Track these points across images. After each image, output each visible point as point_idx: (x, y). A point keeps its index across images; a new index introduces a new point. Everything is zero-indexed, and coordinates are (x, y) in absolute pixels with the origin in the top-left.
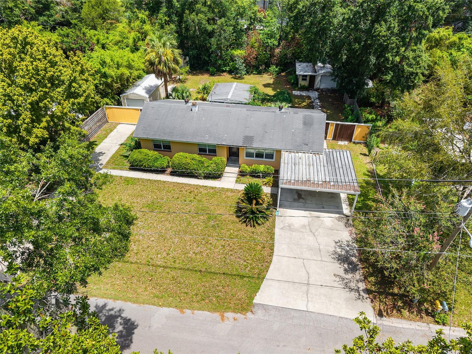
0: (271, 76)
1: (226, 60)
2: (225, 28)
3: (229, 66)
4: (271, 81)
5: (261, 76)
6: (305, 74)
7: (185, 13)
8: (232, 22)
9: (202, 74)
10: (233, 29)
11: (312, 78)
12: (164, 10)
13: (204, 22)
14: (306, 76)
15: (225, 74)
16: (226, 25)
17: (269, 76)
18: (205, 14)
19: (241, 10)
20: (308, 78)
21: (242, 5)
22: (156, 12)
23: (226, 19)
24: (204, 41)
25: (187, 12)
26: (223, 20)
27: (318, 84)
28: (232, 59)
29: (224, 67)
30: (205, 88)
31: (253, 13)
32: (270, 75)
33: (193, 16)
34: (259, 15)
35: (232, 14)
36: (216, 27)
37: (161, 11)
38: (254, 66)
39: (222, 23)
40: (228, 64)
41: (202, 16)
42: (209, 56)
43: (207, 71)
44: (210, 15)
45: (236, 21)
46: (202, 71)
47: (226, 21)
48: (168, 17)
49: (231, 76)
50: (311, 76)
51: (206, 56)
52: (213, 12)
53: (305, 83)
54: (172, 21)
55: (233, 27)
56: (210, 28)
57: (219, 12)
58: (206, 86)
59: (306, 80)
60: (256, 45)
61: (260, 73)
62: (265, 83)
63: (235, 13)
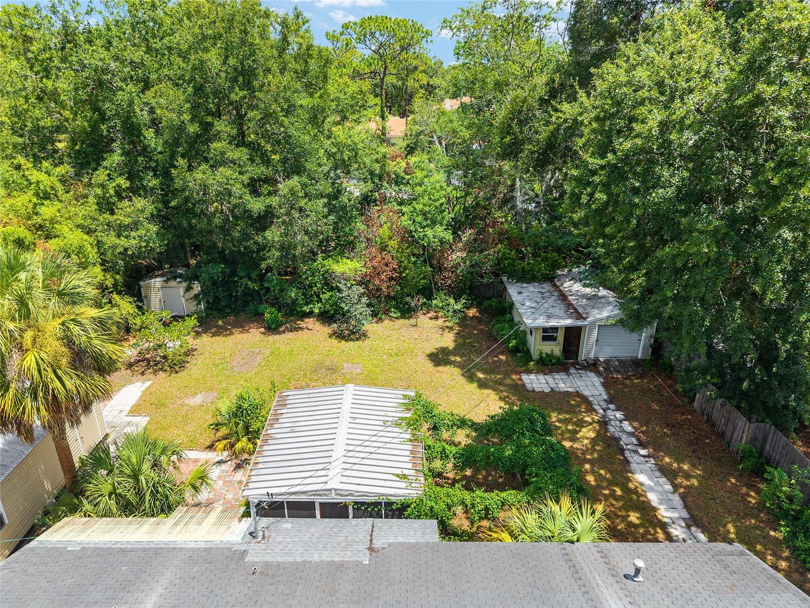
0: (440, 322)
1: (311, 287)
2: (302, 203)
3: (320, 300)
4: (448, 341)
5: (413, 321)
6: (553, 323)
7: (175, 167)
8: (324, 186)
9: (241, 325)
10: (325, 206)
11: (573, 336)
12: (116, 158)
13: (237, 189)
14: (555, 329)
15: (310, 322)
16: (306, 195)
17: (434, 322)
18: (239, 166)
19: (347, 155)
20: (560, 336)
21: (349, 142)
22: (93, 165)
23: (304, 179)
24: (240, 241)
25: (181, 162)
26: (295, 181)
27: (589, 348)
28: (329, 283)
29: (307, 304)
30: (239, 412)
31: (377, 161)
32: (437, 318)
33: (201, 174)
34: (392, 166)
35: (320, 165)
36: (274, 201)
37: (105, 163)
38: (389, 297)
39: (292, 192)
40: (318, 296)
41: (229, 172)
42: (262, 278)
43: (257, 317)
44: (256, 170)
45: (333, 183)
46: (242, 316)
47: (304, 186)
48: (127, 179)
49: (327, 330)
50: (568, 329)
51: (250, 279)
52: (267, 162)
53: (555, 348)
54: (144, 188)
55: (326, 200)
56: (256, 205)
57: (284, 161)
58: (245, 406)
59: (554, 339)
60: (393, 243)
61: (407, 312)
62: (431, 348)
63: (330, 165)
